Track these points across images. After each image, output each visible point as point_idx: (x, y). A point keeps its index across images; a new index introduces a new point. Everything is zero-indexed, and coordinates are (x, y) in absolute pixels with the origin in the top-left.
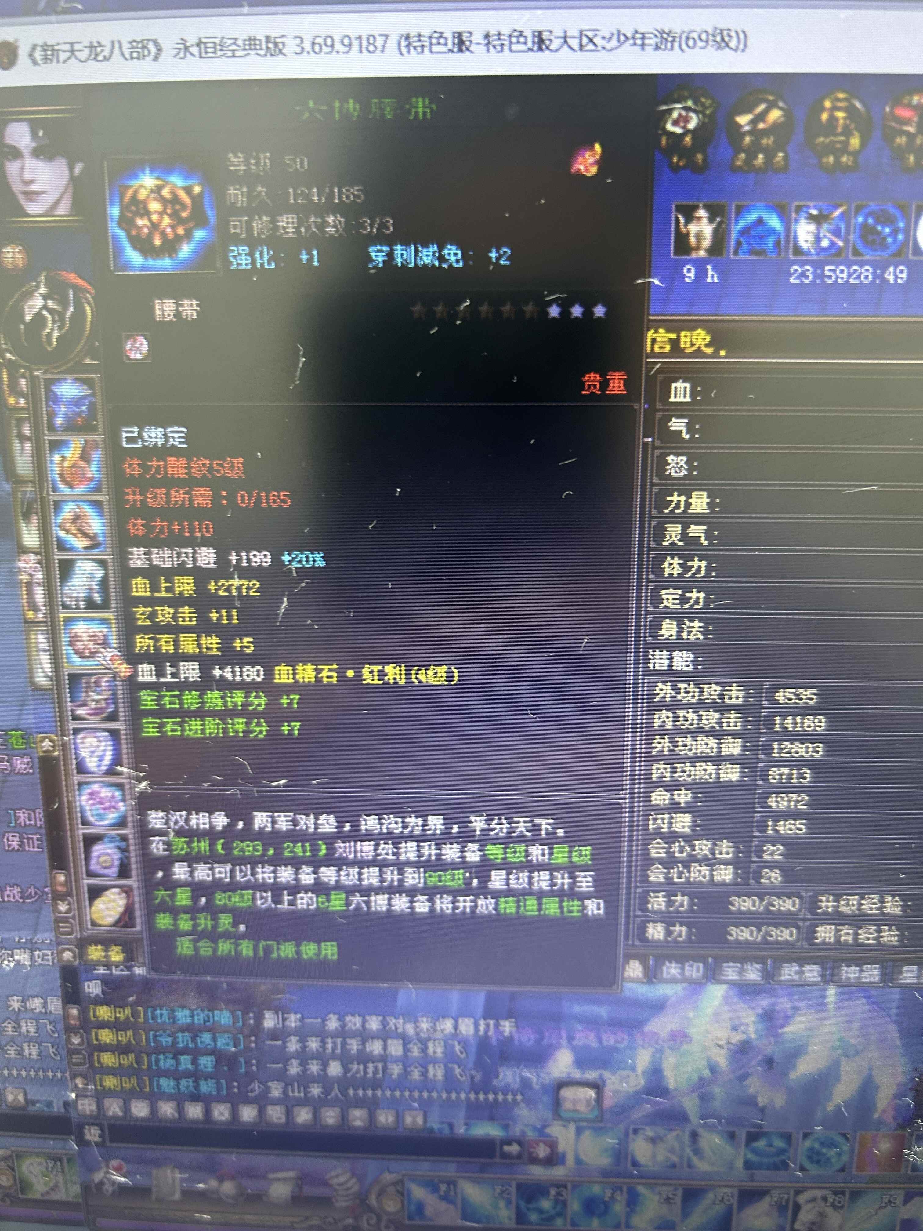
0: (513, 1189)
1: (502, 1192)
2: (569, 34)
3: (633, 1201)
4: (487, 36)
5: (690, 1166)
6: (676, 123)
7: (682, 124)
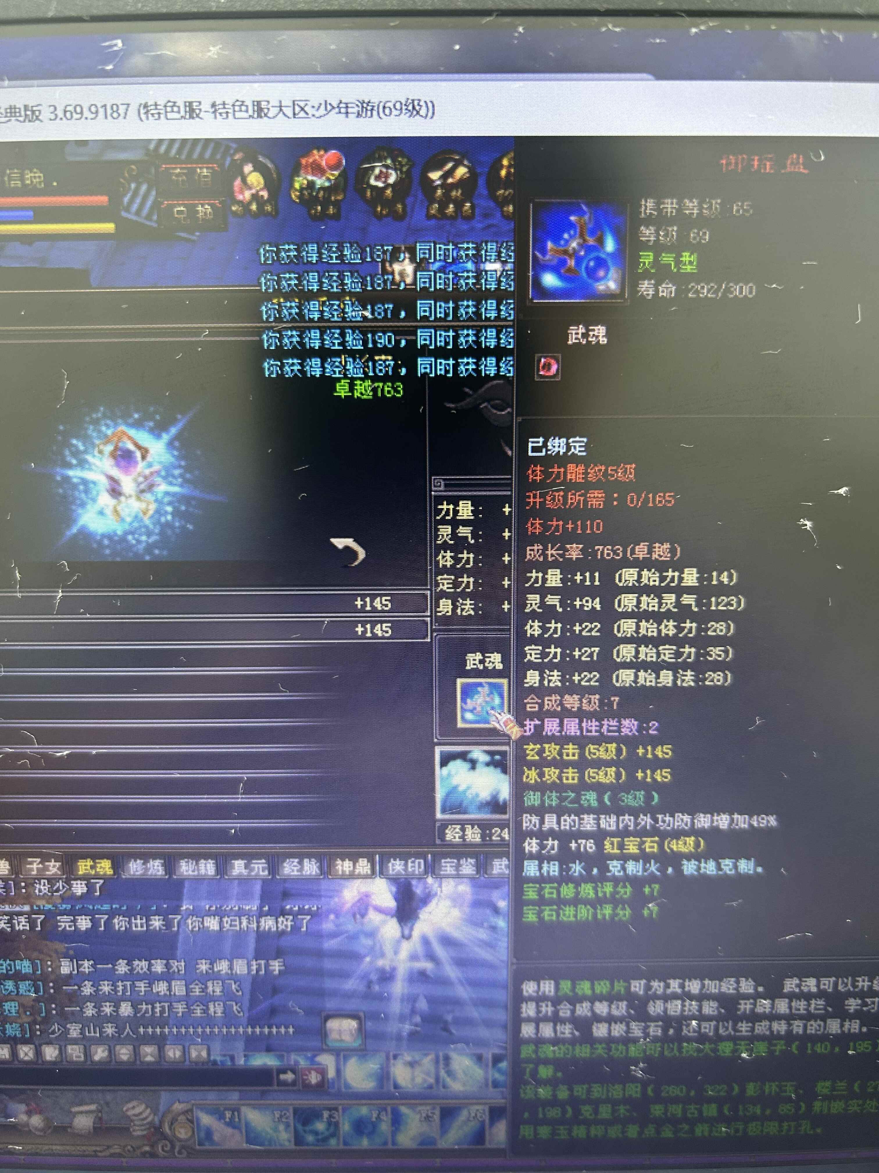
0: (290, 1114)
1: (281, 1116)
2: (283, 104)
3: (397, 1120)
4: (213, 105)
5: (444, 1087)
6: (378, 178)
7: (383, 179)
